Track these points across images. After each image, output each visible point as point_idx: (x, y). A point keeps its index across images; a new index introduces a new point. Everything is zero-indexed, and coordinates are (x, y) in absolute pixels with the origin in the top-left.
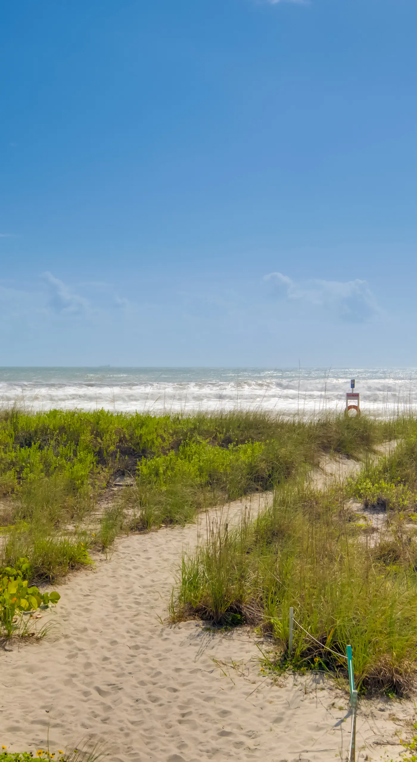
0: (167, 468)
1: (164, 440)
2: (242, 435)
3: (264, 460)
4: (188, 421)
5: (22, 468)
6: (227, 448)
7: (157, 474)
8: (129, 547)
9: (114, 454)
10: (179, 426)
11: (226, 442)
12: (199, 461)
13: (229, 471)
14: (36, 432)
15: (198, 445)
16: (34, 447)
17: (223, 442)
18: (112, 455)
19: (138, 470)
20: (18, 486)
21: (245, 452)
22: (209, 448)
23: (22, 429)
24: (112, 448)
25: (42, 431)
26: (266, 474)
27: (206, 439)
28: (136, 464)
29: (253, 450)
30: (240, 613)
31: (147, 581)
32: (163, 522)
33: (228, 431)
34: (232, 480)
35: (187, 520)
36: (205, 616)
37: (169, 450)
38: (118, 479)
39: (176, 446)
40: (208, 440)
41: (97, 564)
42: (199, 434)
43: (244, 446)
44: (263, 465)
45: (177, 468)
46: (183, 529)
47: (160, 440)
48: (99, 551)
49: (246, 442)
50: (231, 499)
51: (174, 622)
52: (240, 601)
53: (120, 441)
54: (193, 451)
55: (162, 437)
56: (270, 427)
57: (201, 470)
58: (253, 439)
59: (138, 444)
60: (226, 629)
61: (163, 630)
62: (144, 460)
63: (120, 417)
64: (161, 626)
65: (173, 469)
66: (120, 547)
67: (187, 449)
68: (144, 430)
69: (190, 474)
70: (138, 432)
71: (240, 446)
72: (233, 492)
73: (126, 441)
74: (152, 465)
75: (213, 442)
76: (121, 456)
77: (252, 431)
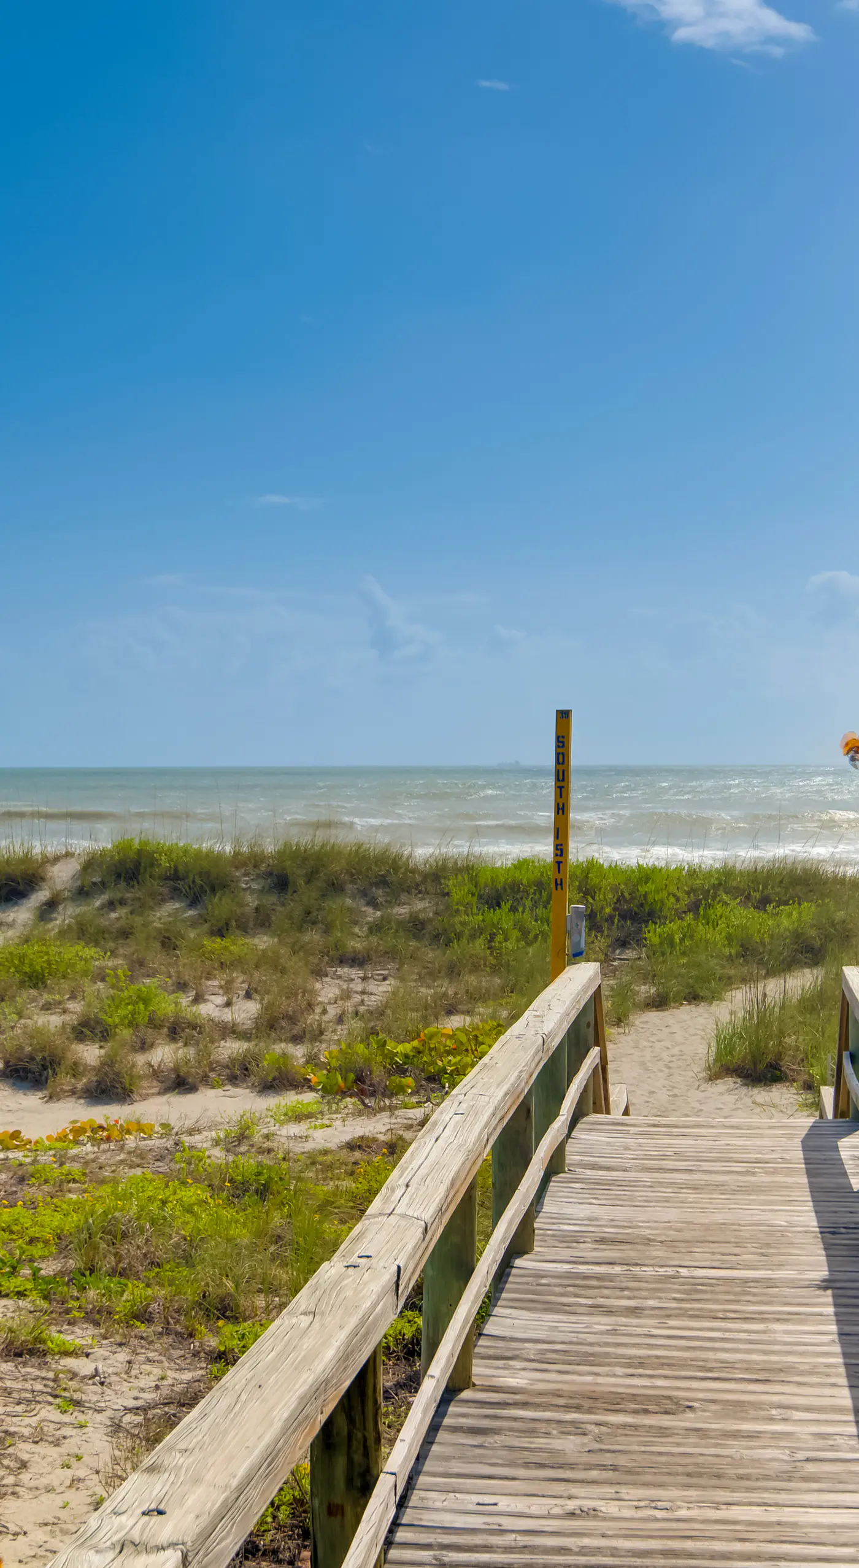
0: (684, 936)
1: (678, 900)
2: (786, 894)
3: (814, 926)
4: (709, 874)
5: (492, 937)
6: (765, 911)
7: (672, 944)
8: (647, 1022)
9: (610, 920)
10: (697, 882)
11: (763, 903)
12: (728, 927)
13: (767, 940)
14: (504, 888)
15: (724, 907)
16: (506, 907)
17: (759, 902)
18: (607, 920)
19: (646, 939)
20: (491, 958)
21: (790, 915)
22: (741, 911)
23: (486, 885)
24: (608, 910)
25: (512, 889)
26: (818, 944)
27: (736, 899)
28: (640, 929)
29: (800, 913)
30: (780, 1070)
31: (676, 1051)
32: (685, 999)
33: (765, 887)
34: (771, 951)
35: (713, 997)
36: (742, 1075)
37: (685, 912)
38: (618, 951)
39: (694, 908)
40: (738, 900)
41: (617, 1036)
42: (726, 893)
43: (787, 907)
44: (813, 933)
45: (697, 937)
46: (710, 1006)
47: (672, 900)
48: (614, 1025)
49: (791, 902)
50: (769, 974)
51: (710, 1080)
52: (779, 1056)
53: (618, 900)
54: (718, 914)
55: (674, 895)
56: (825, 883)
57: (729, 938)
58: (799, 899)
59: (642, 905)
60: (765, 1085)
61: (699, 1086)
62: (651, 926)
63: (615, 869)
64: (697, 1083)
65: (692, 937)
66: (637, 1023)
67: (711, 912)
68: (650, 887)
69: (715, 944)
70: (642, 889)
71: (782, 907)
72: (773, 966)
73: (626, 901)
74: (664, 933)
75: (745, 902)
76: (619, 921)
77: (798, 888)
